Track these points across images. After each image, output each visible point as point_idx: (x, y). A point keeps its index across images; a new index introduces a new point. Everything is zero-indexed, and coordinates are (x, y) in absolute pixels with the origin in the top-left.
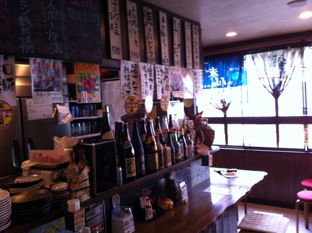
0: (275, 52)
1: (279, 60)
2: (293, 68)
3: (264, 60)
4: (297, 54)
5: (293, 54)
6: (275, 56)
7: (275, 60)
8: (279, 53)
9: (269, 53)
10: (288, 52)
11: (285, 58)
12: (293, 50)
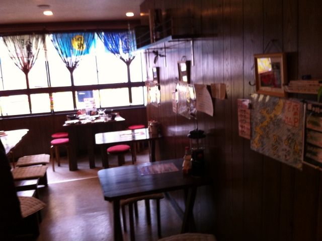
0: (22, 37)
1: (26, 43)
2: (38, 50)
3: (14, 43)
4: (40, 40)
5: (37, 39)
6: (23, 40)
7: (24, 43)
8: (26, 37)
9: (18, 37)
10: (33, 37)
11: (31, 42)
12: (37, 36)
